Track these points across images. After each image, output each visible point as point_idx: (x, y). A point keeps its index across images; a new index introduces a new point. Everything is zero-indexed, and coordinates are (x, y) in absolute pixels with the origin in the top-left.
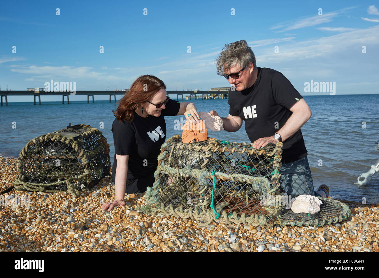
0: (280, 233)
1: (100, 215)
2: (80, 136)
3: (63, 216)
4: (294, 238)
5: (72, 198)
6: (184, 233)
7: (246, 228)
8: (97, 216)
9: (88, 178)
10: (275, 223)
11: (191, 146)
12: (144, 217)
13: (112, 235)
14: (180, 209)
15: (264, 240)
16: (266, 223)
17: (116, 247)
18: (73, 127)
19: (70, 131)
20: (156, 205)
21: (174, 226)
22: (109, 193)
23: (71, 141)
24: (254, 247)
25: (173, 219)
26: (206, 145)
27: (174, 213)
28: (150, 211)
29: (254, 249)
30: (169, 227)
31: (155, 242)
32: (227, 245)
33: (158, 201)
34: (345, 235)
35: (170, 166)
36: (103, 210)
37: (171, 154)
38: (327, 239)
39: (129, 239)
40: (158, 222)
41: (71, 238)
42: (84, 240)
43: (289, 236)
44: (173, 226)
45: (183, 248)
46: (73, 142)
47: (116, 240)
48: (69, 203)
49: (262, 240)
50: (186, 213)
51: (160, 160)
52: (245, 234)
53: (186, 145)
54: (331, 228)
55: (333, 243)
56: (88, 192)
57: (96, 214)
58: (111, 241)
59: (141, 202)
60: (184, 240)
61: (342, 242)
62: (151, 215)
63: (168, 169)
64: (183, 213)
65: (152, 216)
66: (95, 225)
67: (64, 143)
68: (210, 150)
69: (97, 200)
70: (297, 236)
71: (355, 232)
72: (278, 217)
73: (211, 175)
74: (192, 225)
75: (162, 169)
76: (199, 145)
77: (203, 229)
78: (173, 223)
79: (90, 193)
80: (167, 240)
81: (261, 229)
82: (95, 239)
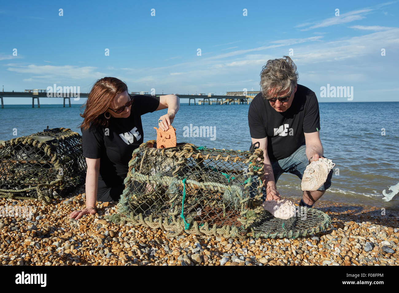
0: (252, 245)
1: (66, 223)
2: (55, 139)
3: (27, 223)
4: (265, 251)
5: (42, 205)
6: (148, 243)
7: (218, 239)
8: (63, 225)
9: (60, 184)
10: (248, 235)
11: (165, 151)
12: (111, 225)
13: (71, 243)
14: (150, 219)
15: (233, 252)
16: (238, 234)
17: (73, 256)
18: (50, 131)
19: (46, 134)
20: (125, 214)
21: (142, 236)
22: (83, 201)
23: (43, 144)
24: (217, 258)
25: (142, 229)
26: (180, 151)
27: (143, 223)
28: (119, 220)
29: (217, 260)
30: (136, 237)
31: (114, 252)
32: (188, 256)
33: (128, 210)
34: (320, 249)
35: (141, 173)
36: (70, 218)
37: (142, 160)
38: (298, 253)
39: (88, 247)
40: (125, 231)
41: (27, 246)
42: (40, 248)
43: (261, 248)
44: (140, 236)
45: (143, 258)
46: (46, 146)
47: (74, 249)
48: (37, 211)
49: (231, 252)
50: (156, 223)
51: (131, 166)
52: (215, 246)
53: (159, 151)
54: (307, 242)
55: (305, 257)
56: (61, 199)
57: (63, 222)
58: (69, 249)
59: (114, 211)
60: (146, 251)
61: (315, 256)
62: (119, 225)
63: (138, 176)
64: (153, 223)
65: (121, 225)
66: (59, 233)
67: (36, 147)
68: (183, 156)
69: (68, 208)
70: (269, 249)
71: (332, 246)
72: (252, 229)
73: (181, 182)
74: (161, 235)
75: (132, 176)
76: (173, 151)
77: (171, 240)
78: (140, 233)
79: (62, 200)
80: (128, 249)
81: (233, 241)
82: (52, 247)
